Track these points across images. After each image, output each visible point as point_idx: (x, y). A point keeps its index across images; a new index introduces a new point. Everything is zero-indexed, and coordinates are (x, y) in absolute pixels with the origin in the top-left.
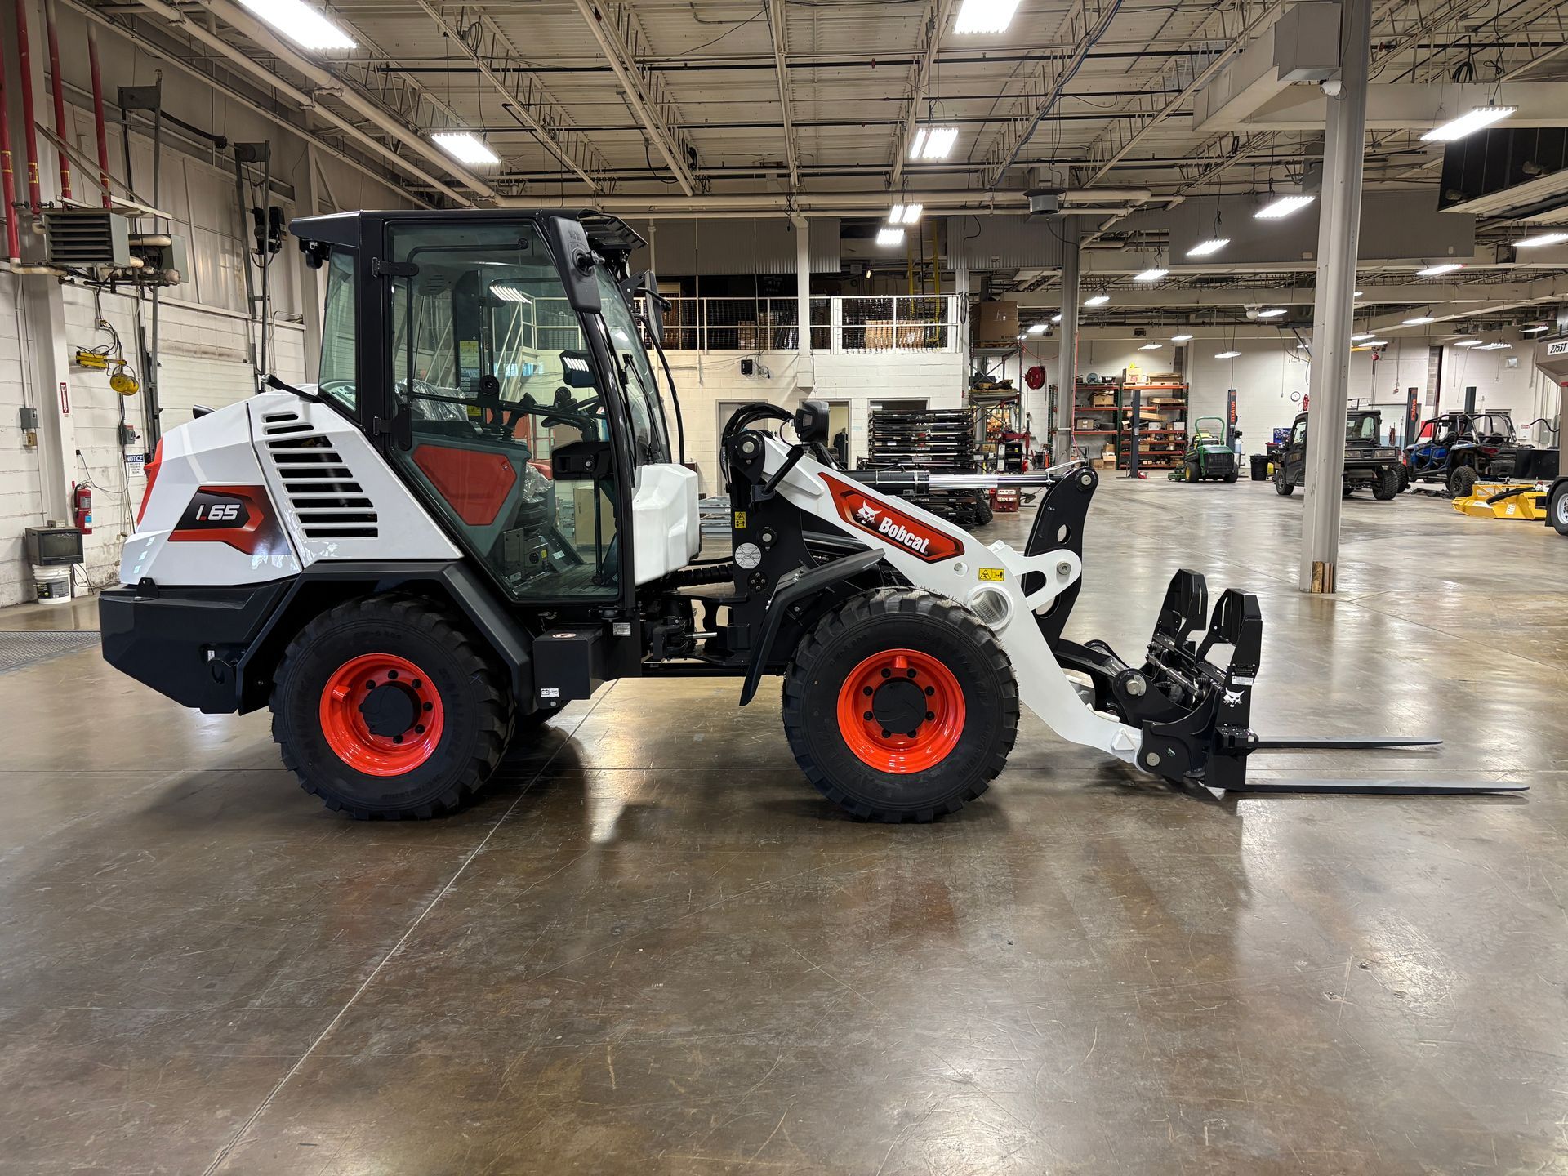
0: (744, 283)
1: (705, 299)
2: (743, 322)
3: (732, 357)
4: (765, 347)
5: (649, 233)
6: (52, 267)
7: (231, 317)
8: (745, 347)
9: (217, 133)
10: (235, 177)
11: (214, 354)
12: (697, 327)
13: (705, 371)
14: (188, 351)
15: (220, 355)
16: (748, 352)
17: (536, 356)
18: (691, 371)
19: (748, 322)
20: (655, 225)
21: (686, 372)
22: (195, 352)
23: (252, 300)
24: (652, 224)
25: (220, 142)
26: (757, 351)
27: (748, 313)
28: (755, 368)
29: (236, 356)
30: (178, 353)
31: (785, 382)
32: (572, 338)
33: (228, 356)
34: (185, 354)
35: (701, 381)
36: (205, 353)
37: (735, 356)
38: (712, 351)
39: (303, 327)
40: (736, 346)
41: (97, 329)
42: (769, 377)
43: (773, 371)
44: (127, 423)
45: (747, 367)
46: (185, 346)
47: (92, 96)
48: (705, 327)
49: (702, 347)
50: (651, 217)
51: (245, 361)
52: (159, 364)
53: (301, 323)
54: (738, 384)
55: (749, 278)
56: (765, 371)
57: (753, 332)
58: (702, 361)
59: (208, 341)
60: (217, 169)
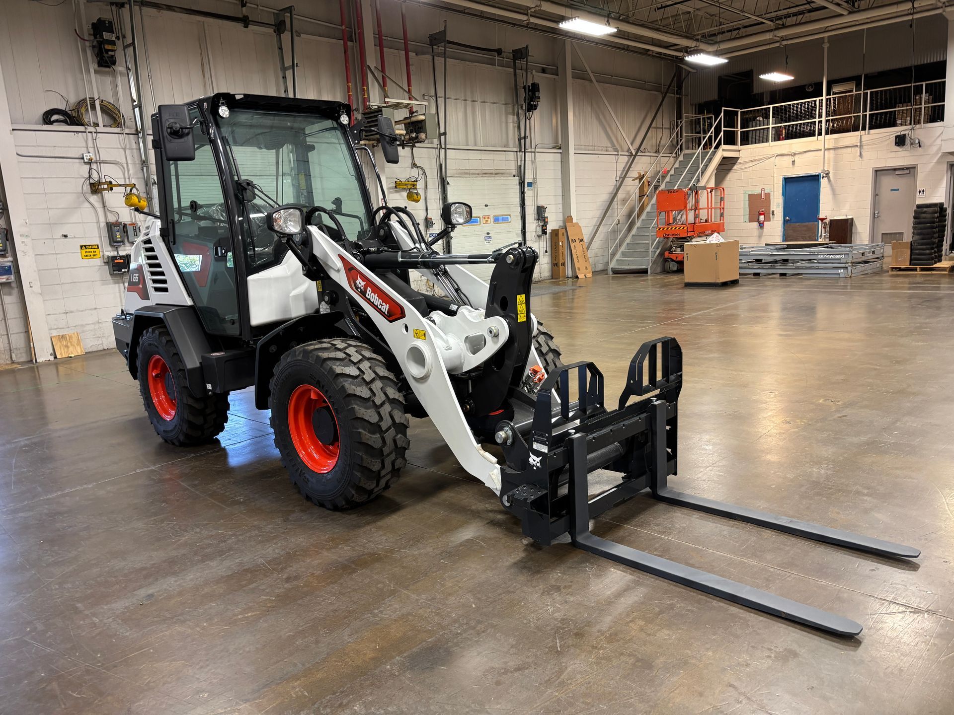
0: (902, 75)
1: (869, 91)
2: (901, 105)
3: (889, 134)
4: (919, 123)
5: (824, 48)
6: (367, 140)
7: (505, 151)
8: (901, 125)
9: (497, 47)
10: (512, 70)
11: (492, 174)
12: (861, 114)
13: (865, 147)
14: (473, 174)
15: (496, 174)
16: (904, 128)
17: (739, 151)
18: (853, 149)
19: (905, 104)
20: (829, 42)
21: (849, 150)
22: (478, 174)
23: (520, 140)
24: (826, 40)
25: (499, 52)
26: (910, 127)
27: (904, 97)
28: (908, 141)
29: (507, 174)
30: (466, 176)
31: (934, 149)
32: (765, 134)
33: (502, 174)
34: (471, 176)
35: (861, 155)
36: (485, 174)
37: (889, 133)
38: (872, 131)
39: (560, 151)
40: (893, 124)
41: (412, 168)
42: (920, 146)
43: (925, 141)
44: (429, 216)
45: (900, 141)
46: (471, 172)
47: (403, 41)
48: (868, 113)
49: (864, 129)
50: (826, 35)
51: (514, 176)
52: (448, 183)
53: (560, 148)
54: (893, 155)
55: (908, 70)
56: (917, 141)
57: (909, 112)
58: (863, 140)
59: (488, 166)
60: (499, 68)
